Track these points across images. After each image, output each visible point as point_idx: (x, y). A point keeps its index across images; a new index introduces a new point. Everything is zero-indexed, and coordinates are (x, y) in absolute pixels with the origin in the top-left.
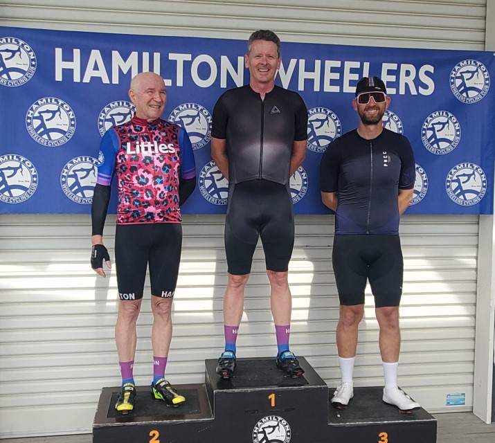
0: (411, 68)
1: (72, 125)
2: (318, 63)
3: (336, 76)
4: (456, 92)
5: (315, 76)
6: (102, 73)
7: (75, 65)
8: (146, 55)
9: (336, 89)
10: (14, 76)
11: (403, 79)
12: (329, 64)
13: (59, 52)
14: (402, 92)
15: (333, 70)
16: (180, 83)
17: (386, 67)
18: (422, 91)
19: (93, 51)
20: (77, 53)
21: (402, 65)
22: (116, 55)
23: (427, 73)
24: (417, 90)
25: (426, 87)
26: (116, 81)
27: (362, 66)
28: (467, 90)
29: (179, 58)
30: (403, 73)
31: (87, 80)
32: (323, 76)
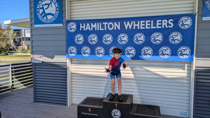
0: (166, 21)
1: (83, 40)
2: (139, 22)
3: (144, 25)
5: (138, 25)
6: (89, 28)
7: (84, 27)
8: (98, 24)
9: (144, 28)
10: (73, 30)
12: (142, 22)
13: (81, 24)
14: (163, 27)
16: (105, 29)
17: (158, 21)
18: (169, 26)
19: (87, 24)
20: (84, 24)
22: (92, 24)
23: (171, 22)
27: (151, 21)
28: (184, 25)
29: (105, 24)
30: (163, 22)
31: (86, 30)
32: (140, 25)
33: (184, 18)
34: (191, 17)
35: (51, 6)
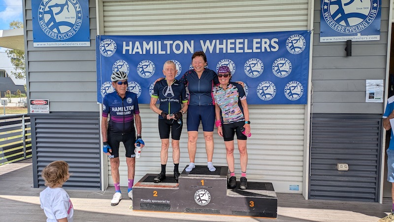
0: (267, 40)
2: (225, 41)
3: (233, 46)
4: (289, 49)
5: (224, 46)
6: (140, 50)
7: (130, 48)
8: (155, 42)
9: (233, 51)
10: (109, 53)
11: (263, 45)
12: (229, 41)
13: (124, 43)
14: (263, 50)
15: (231, 43)
16: (169, 52)
17: (255, 41)
18: (273, 50)
19: (136, 42)
20: (131, 43)
21: (263, 39)
22: (144, 43)
23: (275, 42)
24: (270, 49)
25: (274, 48)
26: (144, 53)
27: (244, 41)
28: (294, 48)
29: (168, 43)
30: (263, 43)
31: (134, 53)
32: (227, 46)
33: (293, 38)
34: (304, 35)
35: (67, 8)
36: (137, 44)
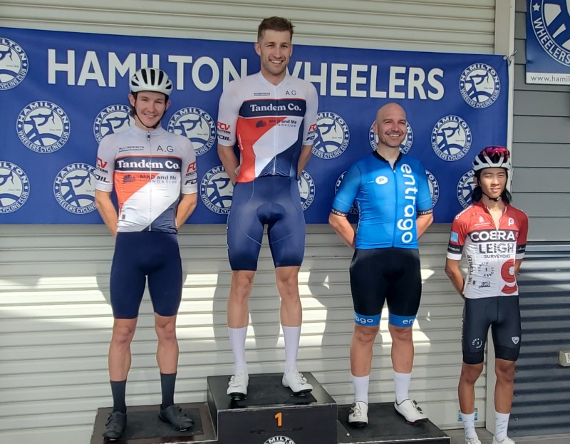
0: (420, 72)
1: (66, 130)
2: (324, 66)
3: (343, 80)
4: (466, 97)
5: (322, 79)
6: (98, 76)
7: (70, 67)
8: (144, 57)
9: (343, 93)
10: (5, 78)
11: (412, 83)
12: (336, 67)
13: (52, 53)
14: (411, 96)
19: (89, 53)
21: (411, 69)
23: (436, 77)
24: (427, 95)
25: (435, 91)
28: (477, 94)
30: (411, 77)
31: (82, 82)
32: (330, 80)
33: (476, 71)
34: (497, 66)
36: (91, 57)
